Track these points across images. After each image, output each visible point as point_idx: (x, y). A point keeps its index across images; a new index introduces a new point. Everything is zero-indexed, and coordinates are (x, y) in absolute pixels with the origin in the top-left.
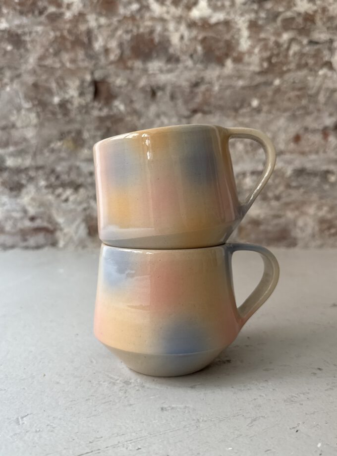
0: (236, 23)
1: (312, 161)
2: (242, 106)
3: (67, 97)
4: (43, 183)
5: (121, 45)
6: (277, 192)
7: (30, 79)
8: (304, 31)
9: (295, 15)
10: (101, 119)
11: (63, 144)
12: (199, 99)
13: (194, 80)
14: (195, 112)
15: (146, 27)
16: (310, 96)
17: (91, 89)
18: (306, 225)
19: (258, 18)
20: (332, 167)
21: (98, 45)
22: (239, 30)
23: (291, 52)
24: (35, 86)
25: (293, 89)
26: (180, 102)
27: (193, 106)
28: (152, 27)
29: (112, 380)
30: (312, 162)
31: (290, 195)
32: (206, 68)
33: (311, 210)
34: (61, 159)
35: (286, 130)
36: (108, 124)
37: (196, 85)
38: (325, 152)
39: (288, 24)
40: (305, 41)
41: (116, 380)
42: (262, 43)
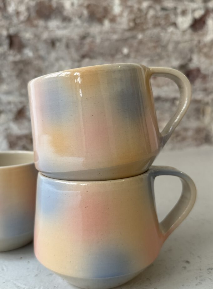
2: (116, 53)
5: (28, 9)
10: (15, 63)
12: (86, 48)
13: (82, 34)
14: (83, 57)
16: (163, 46)
17: (7, 41)
21: (11, 9)
23: (149, 16)
25: (151, 41)
26: (73, 50)
27: (82, 52)
32: (90, 26)
36: (21, 66)
37: (83, 38)
40: (158, 7)
42: (129, 9)
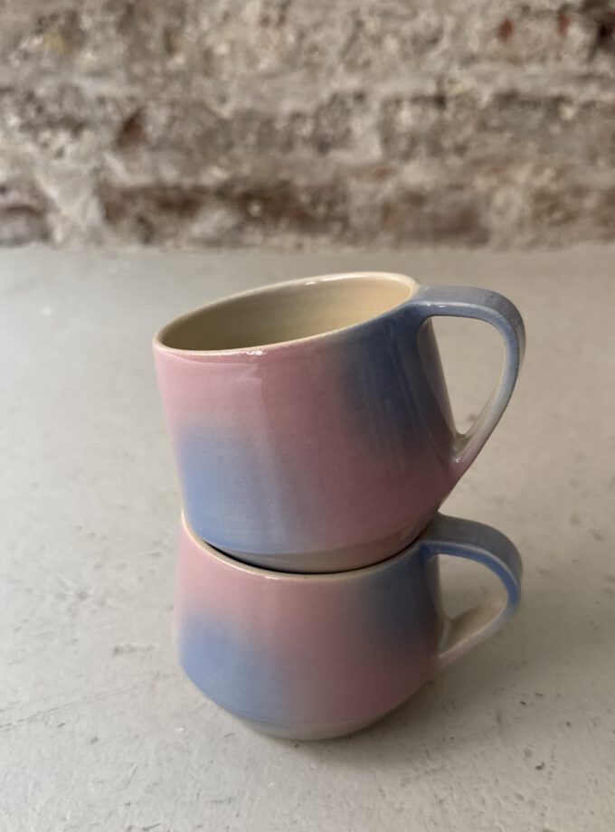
1: (529, 77)
4: (14, 120)
6: (460, 139)
11: (44, 42)
18: (508, 204)
20: (569, 90)
30: (531, 80)
31: (485, 144)
33: (522, 175)
34: (43, 73)
35: (484, 11)
38: (558, 58)
41: (69, 590)
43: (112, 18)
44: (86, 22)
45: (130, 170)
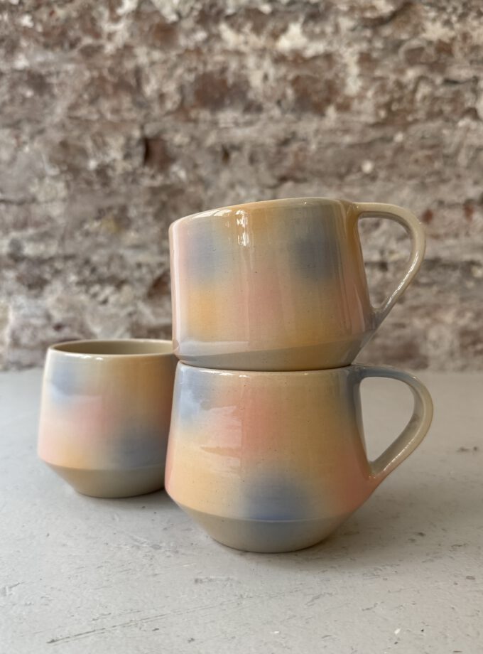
0: (341, 56)
1: (448, 247)
2: (349, 172)
3: (107, 160)
4: (73, 278)
5: (181, 89)
7: (57, 136)
8: (437, 66)
9: (424, 44)
10: (154, 191)
11: (101, 225)
12: (289, 162)
13: (282, 136)
14: (283, 179)
15: (216, 63)
16: (446, 157)
17: (141, 149)
18: (440, 338)
19: (371, 50)
20: (478, 257)
21: (150, 89)
22: (345, 66)
23: (419, 96)
24: (64, 145)
25: (422, 147)
26: (262, 167)
27: (281, 171)
28: (224, 62)
29: (136, 543)
30: (450, 249)
31: (418, 295)
32: (299, 119)
33: (449, 317)
34: (99, 246)
35: (411, 205)
36: (164, 197)
37: (285, 142)
38: (467, 234)
39: (414, 57)
40: (439, 80)
41: (143, 543)
42: (378, 84)
43: (151, 210)
44: (133, 213)
45: (156, 314)
